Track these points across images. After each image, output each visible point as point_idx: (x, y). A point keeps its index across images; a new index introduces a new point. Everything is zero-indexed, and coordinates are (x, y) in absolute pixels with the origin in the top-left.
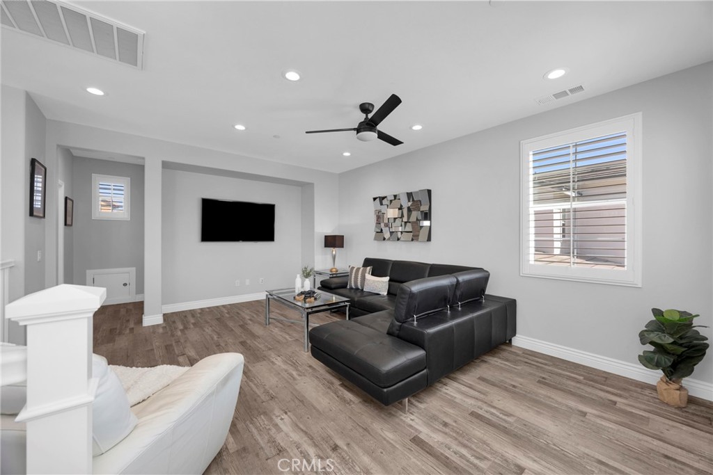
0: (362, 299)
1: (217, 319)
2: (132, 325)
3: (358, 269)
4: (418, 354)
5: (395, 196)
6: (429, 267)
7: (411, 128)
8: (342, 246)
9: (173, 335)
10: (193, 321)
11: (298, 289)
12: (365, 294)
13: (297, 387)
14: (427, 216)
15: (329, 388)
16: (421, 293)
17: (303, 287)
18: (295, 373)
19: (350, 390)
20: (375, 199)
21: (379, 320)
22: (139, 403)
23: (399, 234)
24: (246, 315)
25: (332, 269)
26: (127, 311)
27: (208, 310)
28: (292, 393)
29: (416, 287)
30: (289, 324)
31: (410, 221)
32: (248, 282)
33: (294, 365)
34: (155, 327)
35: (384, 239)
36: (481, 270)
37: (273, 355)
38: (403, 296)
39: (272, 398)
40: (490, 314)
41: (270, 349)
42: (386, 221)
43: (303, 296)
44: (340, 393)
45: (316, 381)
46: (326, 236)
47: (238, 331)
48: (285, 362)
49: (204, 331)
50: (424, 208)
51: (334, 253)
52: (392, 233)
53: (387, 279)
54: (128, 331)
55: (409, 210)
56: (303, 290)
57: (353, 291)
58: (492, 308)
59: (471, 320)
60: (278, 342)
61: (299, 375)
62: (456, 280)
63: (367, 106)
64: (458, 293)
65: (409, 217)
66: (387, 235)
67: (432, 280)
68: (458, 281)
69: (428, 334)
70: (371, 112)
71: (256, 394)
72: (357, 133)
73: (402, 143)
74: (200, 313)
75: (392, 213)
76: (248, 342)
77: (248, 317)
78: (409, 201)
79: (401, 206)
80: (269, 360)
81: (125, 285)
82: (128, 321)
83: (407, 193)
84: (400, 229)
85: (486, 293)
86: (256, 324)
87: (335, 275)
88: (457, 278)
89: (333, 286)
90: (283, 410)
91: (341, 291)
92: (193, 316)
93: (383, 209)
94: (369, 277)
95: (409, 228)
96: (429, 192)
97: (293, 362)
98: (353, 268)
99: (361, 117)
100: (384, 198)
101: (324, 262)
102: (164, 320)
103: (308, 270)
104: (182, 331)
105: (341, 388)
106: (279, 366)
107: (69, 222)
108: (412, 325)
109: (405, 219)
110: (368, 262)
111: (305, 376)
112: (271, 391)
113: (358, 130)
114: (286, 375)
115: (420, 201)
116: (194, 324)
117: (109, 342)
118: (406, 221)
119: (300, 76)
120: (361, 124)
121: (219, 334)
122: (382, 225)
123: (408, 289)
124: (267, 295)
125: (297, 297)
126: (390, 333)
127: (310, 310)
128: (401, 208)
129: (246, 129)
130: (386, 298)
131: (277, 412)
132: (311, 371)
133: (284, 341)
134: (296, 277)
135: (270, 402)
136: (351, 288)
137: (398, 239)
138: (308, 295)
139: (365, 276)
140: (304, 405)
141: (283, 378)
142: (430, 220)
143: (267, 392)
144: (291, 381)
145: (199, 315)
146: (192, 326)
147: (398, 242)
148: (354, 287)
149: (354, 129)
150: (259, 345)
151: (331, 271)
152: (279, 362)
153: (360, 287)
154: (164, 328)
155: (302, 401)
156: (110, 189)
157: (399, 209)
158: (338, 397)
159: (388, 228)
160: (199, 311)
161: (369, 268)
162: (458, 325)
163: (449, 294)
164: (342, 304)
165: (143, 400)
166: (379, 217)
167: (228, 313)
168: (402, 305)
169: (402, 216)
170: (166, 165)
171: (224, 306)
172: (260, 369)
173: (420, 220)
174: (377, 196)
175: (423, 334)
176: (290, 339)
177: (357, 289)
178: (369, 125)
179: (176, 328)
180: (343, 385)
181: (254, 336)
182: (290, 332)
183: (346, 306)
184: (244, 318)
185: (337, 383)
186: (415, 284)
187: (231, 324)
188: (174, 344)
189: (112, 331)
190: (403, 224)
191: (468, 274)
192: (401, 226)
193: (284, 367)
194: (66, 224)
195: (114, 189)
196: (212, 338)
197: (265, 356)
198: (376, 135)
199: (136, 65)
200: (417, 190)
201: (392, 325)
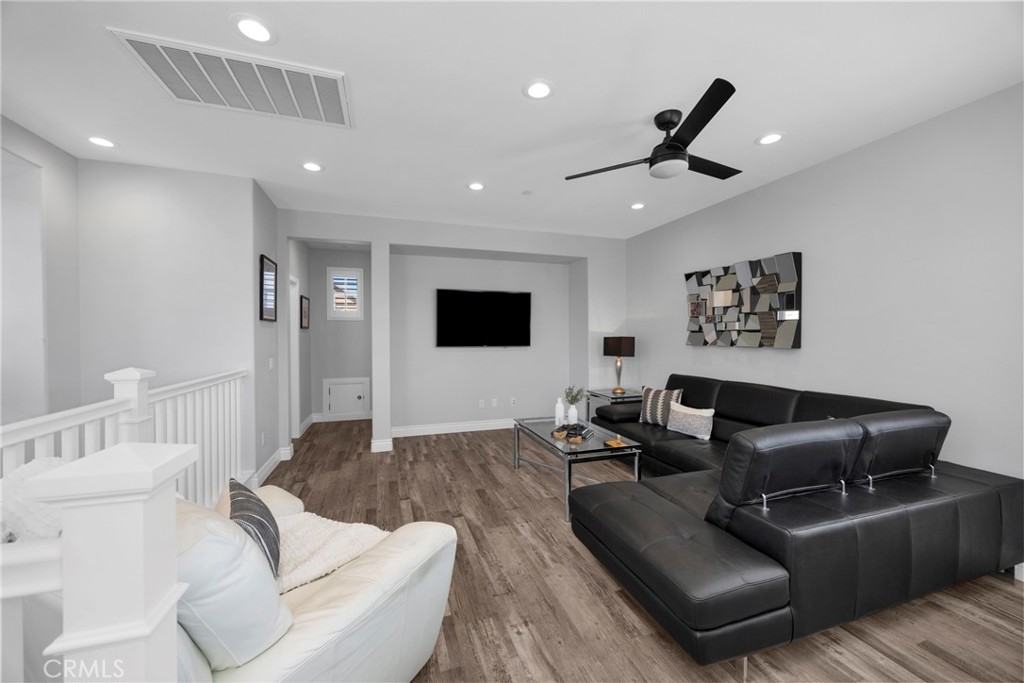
0: (664, 443)
1: (455, 452)
2: (360, 450)
3: (658, 393)
4: (772, 574)
5: (726, 270)
6: (798, 395)
7: (757, 142)
8: (631, 353)
9: (400, 469)
10: (425, 451)
11: (560, 421)
12: (669, 434)
13: (548, 581)
14: (793, 301)
15: (599, 594)
16: (779, 453)
17: (566, 417)
18: (546, 555)
19: (633, 607)
20: (688, 277)
21: (692, 488)
22: (321, 577)
23: (734, 335)
24: (490, 449)
25: (617, 389)
26: (359, 431)
27: (444, 437)
28: (539, 589)
29: (767, 441)
30: (548, 471)
31: (756, 311)
32: (495, 403)
33: (548, 541)
34: (384, 454)
35: (706, 343)
36: (926, 410)
37: (518, 519)
38: (739, 456)
39: (509, 591)
40: (953, 508)
41: (515, 508)
42: (710, 313)
43: (565, 433)
44: (617, 608)
45: (579, 577)
46: (605, 338)
47: (477, 472)
48: (534, 533)
49: (436, 467)
50: (787, 286)
51: (619, 364)
52: (719, 333)
53: (710, 412)
54: (355, 457)
55: (754, 291)
56: (566, 423)
57: (648, 428)
58: (960, 496)
59: (903, 519)
60: (529, 497)
61: (553, 560)
62: (861, 430)
63: (668, 115)
64: (868, 457)
65: (753, 304)
66: (711, 336)
67: (803, 429)
68: (867, 433)
69: (794, 538)
70: (675, 125)
71: (488, 578)
72: (651, 166)
73: (739, 172)
74: (435, 441)
75: (721, 298)
76: (487, 491)
77: (492, 454)
78: (754, 276)
79: (738, 285)
80: (512, 525)
81: (359, 398)
82: (358, 443)
83: (750, 262)
84: (737, 326)
85: (941, 458)
86: (501, 466)
87: (620, 400)
88: (864, 427)
89: (615, 418)
90: (522, 617)
91: (630, 427)
92: (427, 445)
93: (704, 292)
94: (676, 407)
95: (754, 323)
96: (797, 257)
97: (545, 535)
98: (649, 390)
99: (659, 137)
100: (705, 273)
101: (602, 378)
102: (395, 446)
103: (575, 391)
104: (411, 463)
105: (619, 600)
106: (526, 539)
107: (304, 324)
108: (759, 512)
109: (746, 308)
110: (675, 382)
111: (562, 563)
112: (509, 580)
113: (652, 161)
114: (533, 558)
115: (777, 275)
116: (426, 456)
117: (334, 469)
118: (748, 311)
119: (550, 87)
120: (658, 149)
121: (452, 475)
122: (702, 319)
123: (750, 445)
124: (515, 425)
125: (555, 433)
126: (710, 520)
127: (574, 457)
128: (737, 289)
129: (485, 187)
130: (708, 446)
131: (514, 618)
132: (571, 555)
133: (537, 498)
134: (557, 402)
135: (505, 597)
136: (646, 423)
137: (733, 344)
138: (573, 431)
139: (669, 405)
140: (554, 614)
141: (528, 559)
142: (799, 308)
143: (502, 579)
144: (539, 568)
145: (433, 444)
146: (423, 459)
147: (733, 349)
148: (650, 421)
149: (645, 161)
150: (501, 500)
151: (614, 393)
152: (525, 530)
153: (661, 423)
154: (393, 457)
155: (554, 608)
156: (343, 284)
157: (734, 291)
158: (612, 614)
159: (712, 325)
160: (434, 438)
161: (676, 392)
162: (868, 527)
163: (845, 458)
164: (629, 451)
165: (327, 575)
166: (697, 307)
167: (468, 445)
168: (737, 472)
169: (740, 303)
170: (395, 250)
171: (464, 434)
172: (498, 538)
173: (776, 310)
174: (694, 271)
175: (783, 536)
176: (546, 496)
177: (656, 425)
178: (673, 148)
179: (405, 459)
180: (621, 593)
181: (496, 484)
182: (547, 485)
183: (634, 454)
184: (487, 454)
185: (613, 587)
186: (764, 435)
187: (469, 461)
188: (399, 481)
189: (341, 454)
190: (742, 316)
191: (895, 418)
192: (739, 320)
193: (533, 541)
194: (301, 327)
195: (348, 284)
196: (444, 479)
197: (507, 518)
198: (685, 164)
199: (343, 123)
200: (771, 254)
201: (715, 505)
